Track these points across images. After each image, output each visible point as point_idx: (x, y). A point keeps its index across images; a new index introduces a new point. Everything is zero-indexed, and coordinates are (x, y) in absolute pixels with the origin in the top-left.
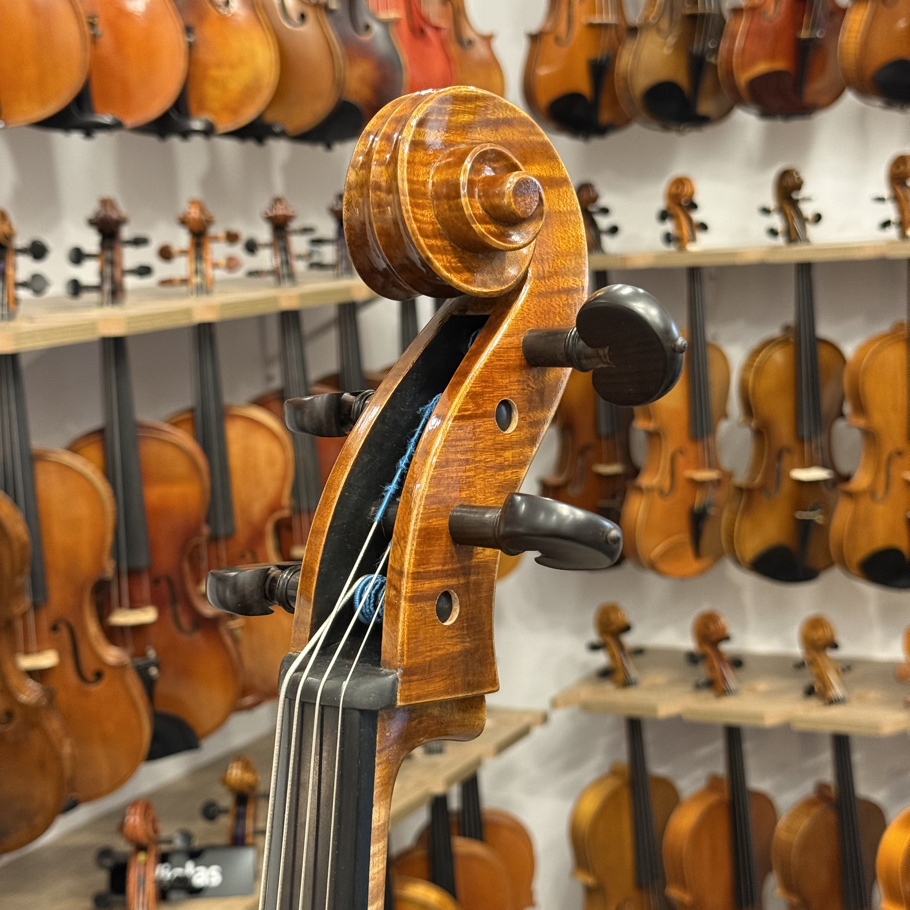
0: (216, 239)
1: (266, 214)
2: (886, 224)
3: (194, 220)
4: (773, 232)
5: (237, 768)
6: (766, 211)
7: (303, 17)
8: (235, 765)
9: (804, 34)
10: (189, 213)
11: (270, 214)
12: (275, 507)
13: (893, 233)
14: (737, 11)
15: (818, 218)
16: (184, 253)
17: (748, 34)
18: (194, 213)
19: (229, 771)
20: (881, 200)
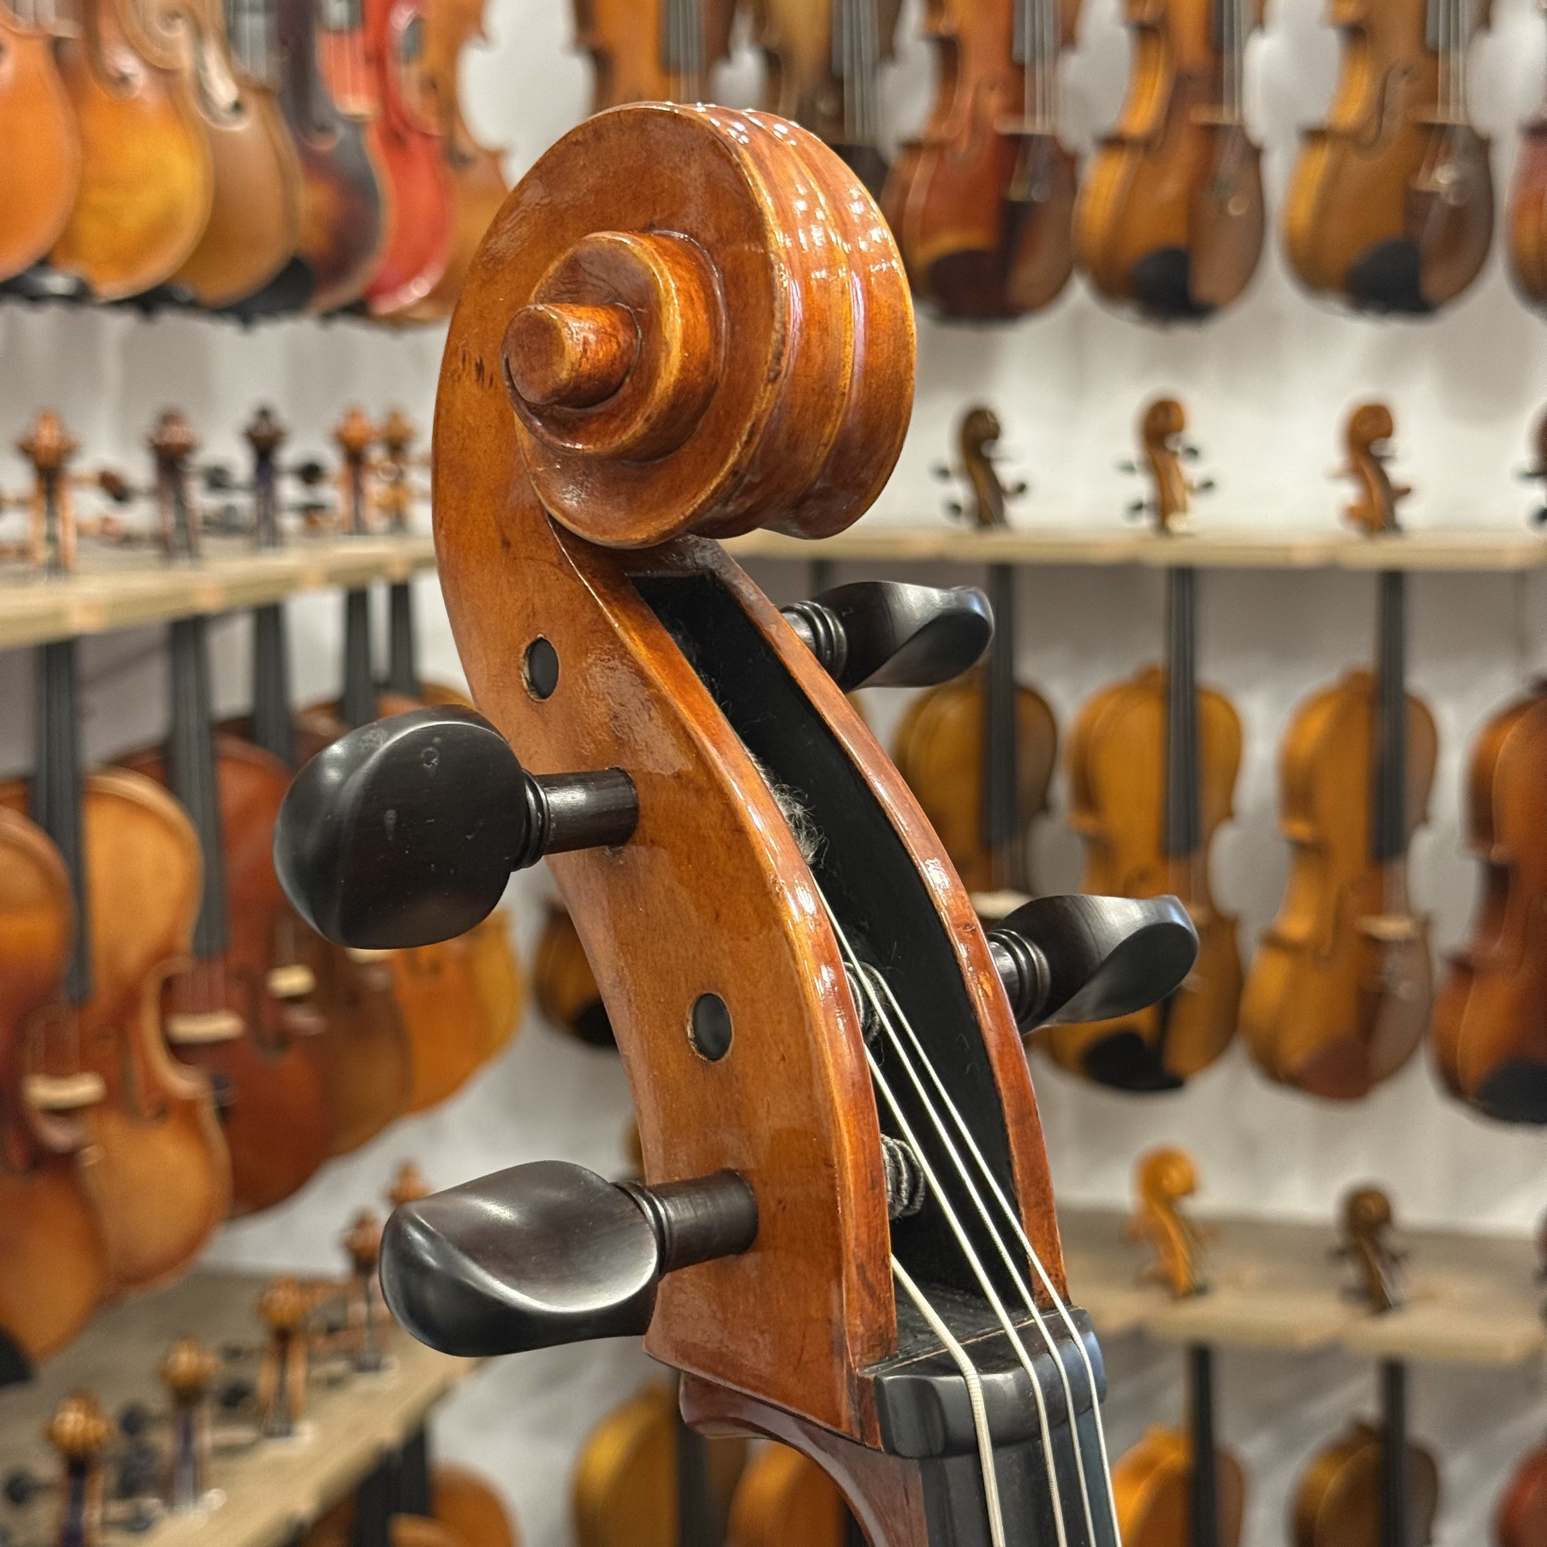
0: (79, 482)
1: (151, 441)
2: (1138, 507)
3: (47, 448)
4: (956, 509)
5: (79, 1410)
6: (943, 473)
7: (237, 107)
8: (74, 1405)
9: (1017, 192)
10: (38, 437)
11: (157, 441)
12: (165, 952)
13: (1145, 522)
14: (913, 147)
15: (1021, 488)
16: (22, 503)
17: (933, 185)
18: (48, 437)
19: (59, 1417)
20: (1129, 468)
